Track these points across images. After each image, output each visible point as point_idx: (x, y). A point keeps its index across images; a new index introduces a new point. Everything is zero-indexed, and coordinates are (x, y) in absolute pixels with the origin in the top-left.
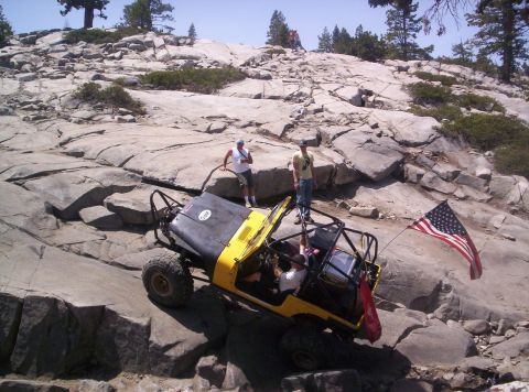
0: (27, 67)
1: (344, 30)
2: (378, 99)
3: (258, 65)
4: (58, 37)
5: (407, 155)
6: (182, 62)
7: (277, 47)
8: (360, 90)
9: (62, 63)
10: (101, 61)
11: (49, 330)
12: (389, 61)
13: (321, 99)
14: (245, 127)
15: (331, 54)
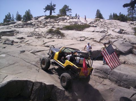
0: (36, 25)
1: (116, 14)
2: (125, 32)
3: (93, 23)
4: (43, 18)
5: (133, 47)
6: (74, 23)
7: (98, 19)
8: (120, 30)
9: (44, 24)
10: (54, 23)
11: (40, 90)
12: (128, 22)
13: (110, 32)
14: (90, 39)
15: (112, 20)
